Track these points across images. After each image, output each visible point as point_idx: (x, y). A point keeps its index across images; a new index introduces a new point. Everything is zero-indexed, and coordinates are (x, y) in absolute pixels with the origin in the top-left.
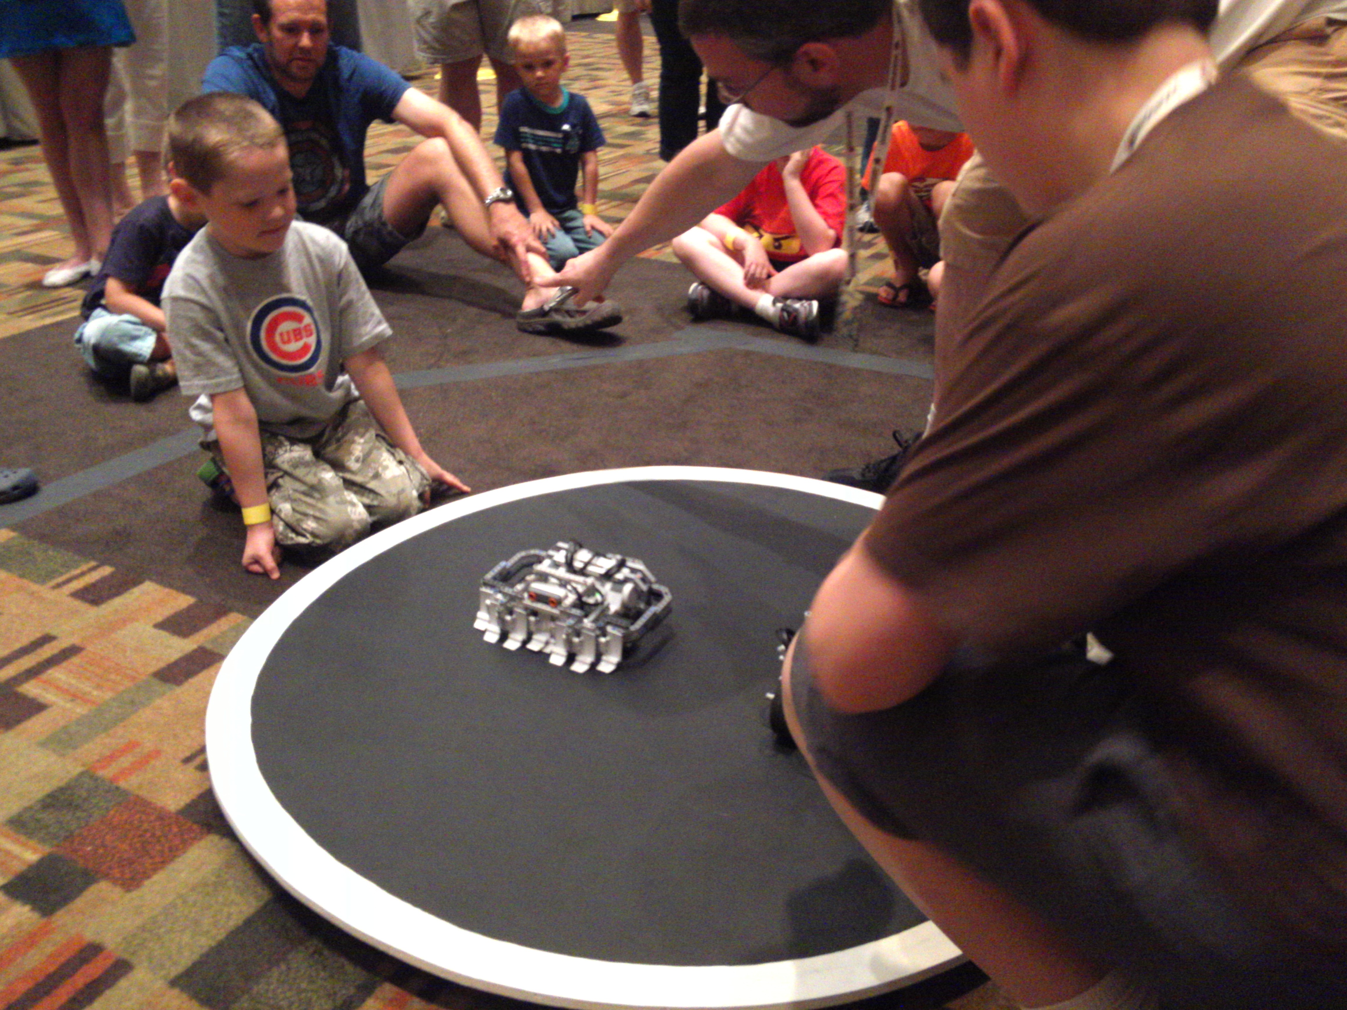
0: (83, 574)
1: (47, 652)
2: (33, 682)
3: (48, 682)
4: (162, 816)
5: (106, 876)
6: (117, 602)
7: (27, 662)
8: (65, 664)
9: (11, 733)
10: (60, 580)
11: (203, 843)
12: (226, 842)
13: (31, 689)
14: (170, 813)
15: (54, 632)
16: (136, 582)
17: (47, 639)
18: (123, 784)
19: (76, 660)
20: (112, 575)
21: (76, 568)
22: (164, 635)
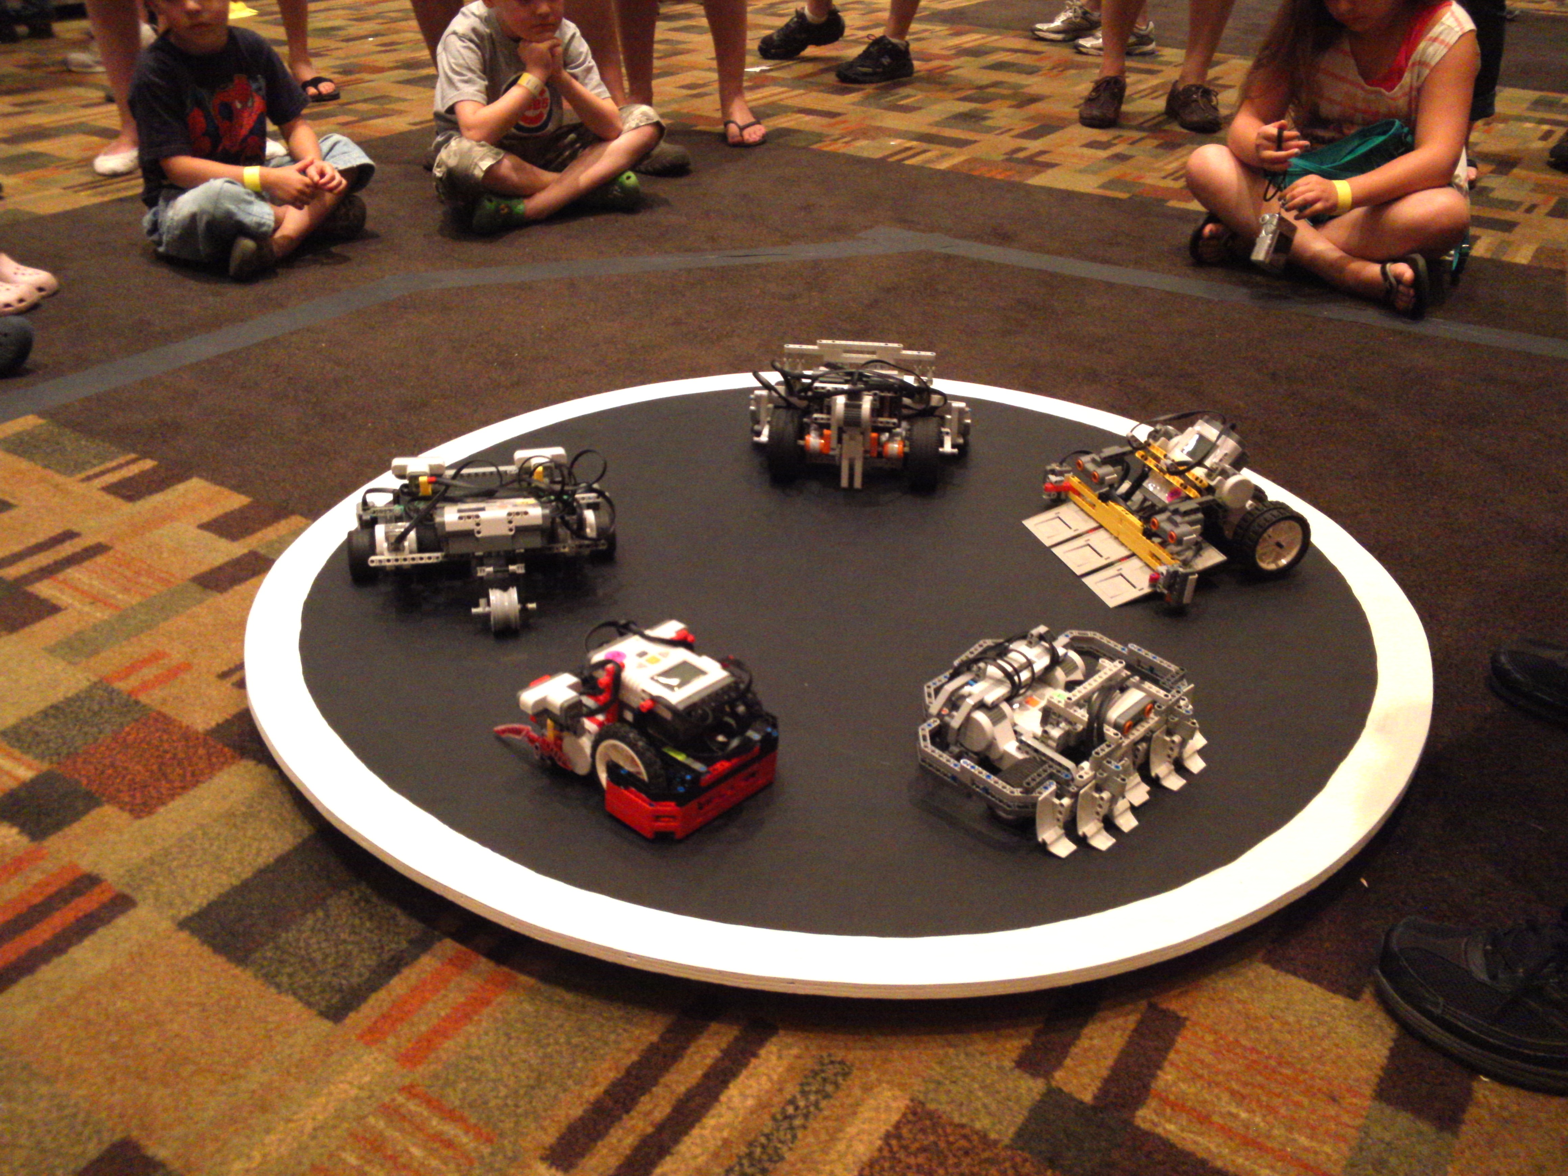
0: (120, 467)
1: (68, 549)
2: (46, 582)
3: (65, 581)
4: (187, 735)
5: (113, 800)
6: (157, 499)
7: (44, 559)
8: (86, 564)
9: (14, 637)
10: (91, 472)
11: (234, 768)
12: (263, 768)
13: (44, 589)
14: (197, 732)
15: (76, 529)
16: (182, 478)
17: (69, 535)
18: (143, 698)
19: (100, 559)
20: (154, 470)
21: (112, 460)
22: (208, 536)
